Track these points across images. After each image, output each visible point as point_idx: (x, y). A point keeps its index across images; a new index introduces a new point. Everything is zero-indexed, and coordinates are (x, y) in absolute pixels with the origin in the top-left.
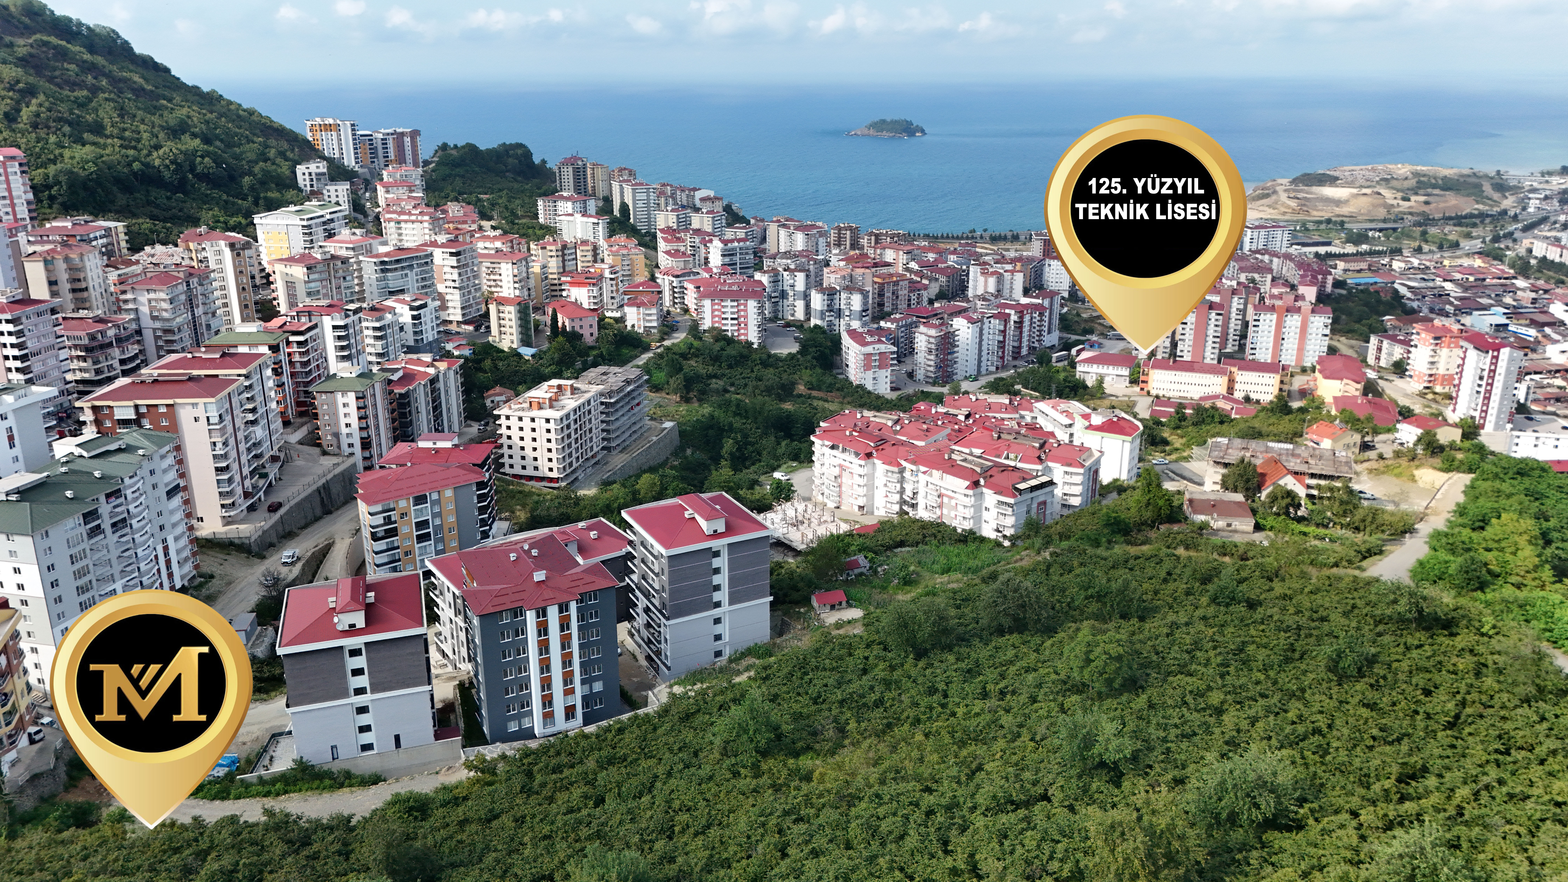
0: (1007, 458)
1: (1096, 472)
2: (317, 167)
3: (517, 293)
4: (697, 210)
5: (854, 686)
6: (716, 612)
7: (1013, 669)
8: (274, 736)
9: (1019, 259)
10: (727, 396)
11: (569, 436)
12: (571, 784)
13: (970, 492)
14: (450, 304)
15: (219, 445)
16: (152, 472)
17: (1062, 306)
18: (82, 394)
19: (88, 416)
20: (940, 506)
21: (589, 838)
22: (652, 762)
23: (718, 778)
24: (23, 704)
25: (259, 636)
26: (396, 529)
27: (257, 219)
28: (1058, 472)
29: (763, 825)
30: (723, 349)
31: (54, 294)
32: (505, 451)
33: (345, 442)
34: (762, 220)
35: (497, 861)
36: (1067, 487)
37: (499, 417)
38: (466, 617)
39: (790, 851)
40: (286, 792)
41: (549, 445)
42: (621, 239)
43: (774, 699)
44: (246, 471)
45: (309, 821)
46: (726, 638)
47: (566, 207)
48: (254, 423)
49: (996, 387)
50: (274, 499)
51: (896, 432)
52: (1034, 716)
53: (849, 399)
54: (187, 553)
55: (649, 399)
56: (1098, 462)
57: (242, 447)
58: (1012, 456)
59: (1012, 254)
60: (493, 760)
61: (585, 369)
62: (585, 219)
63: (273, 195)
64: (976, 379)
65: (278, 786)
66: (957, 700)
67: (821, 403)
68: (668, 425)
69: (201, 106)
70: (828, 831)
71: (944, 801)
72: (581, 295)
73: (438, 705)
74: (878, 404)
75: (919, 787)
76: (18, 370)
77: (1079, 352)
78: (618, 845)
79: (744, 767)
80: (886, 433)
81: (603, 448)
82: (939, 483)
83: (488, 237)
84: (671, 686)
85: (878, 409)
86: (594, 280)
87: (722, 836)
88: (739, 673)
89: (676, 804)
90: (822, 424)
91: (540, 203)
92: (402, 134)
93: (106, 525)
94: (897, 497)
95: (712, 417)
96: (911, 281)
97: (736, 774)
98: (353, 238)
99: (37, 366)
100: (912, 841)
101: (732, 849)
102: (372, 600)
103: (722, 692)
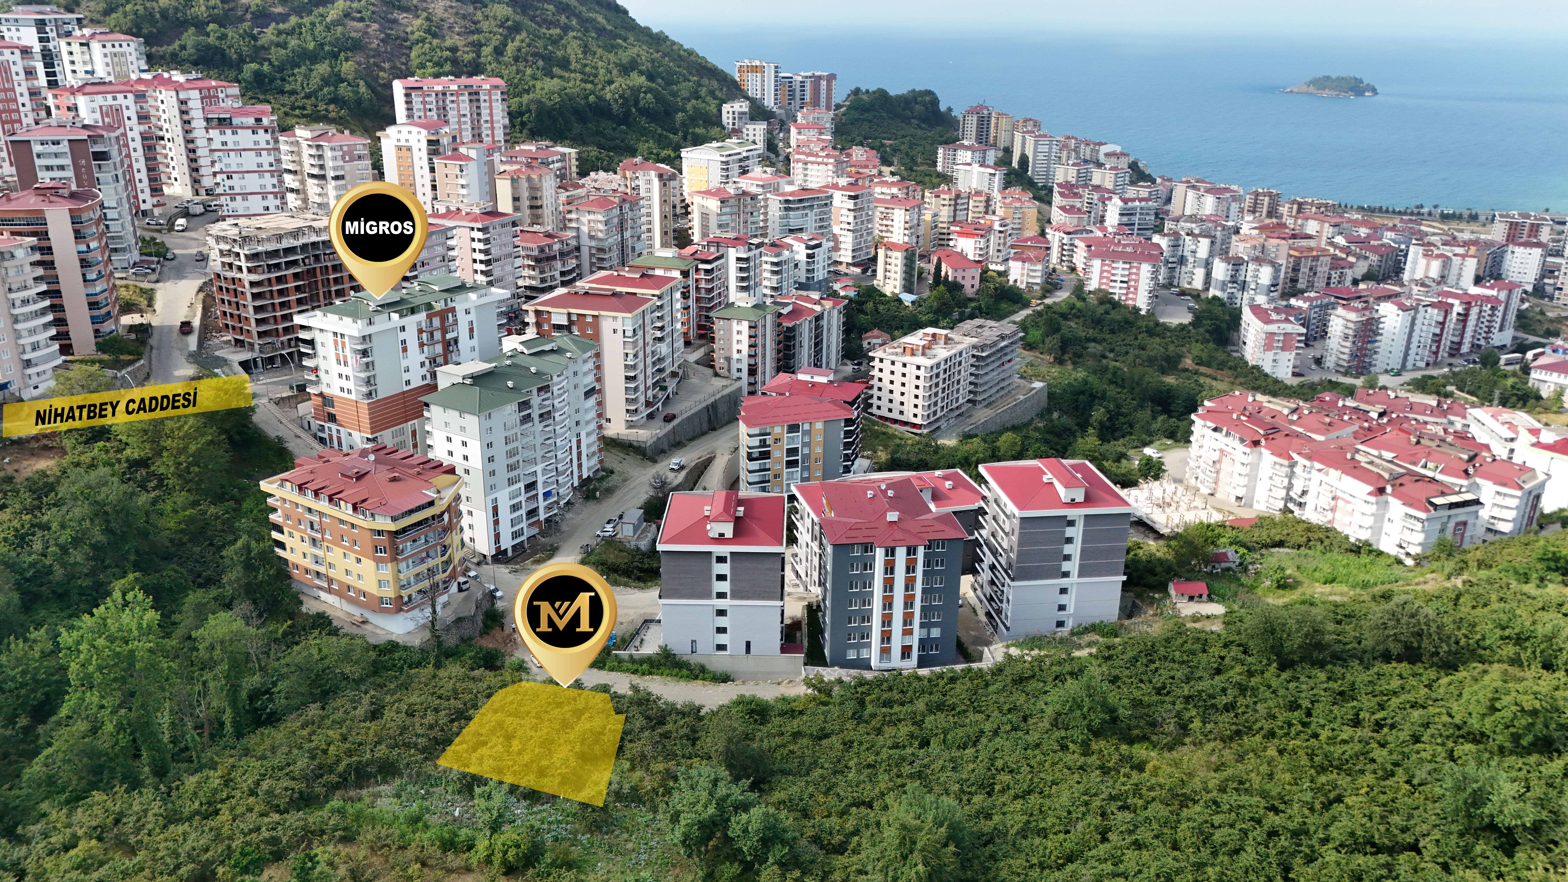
0: (1425, 466)
1: (1538, 497)
2: (741, 106)
3: (906, 239)
4: (1100, 165)
5: (1201, 685)
6: (1063, 582)
7: (1395, 702)
8: (646, 621)
9: (1475, 243)
10: (1104, 361)
11: (937, 385)
12: (900, 721)
13: (1373, 499)
14: (842, 246)
15: (631, 357)
16: (575, 374)
17: (1522, 301)
18: (529, 298)
19: (531, 319)
20: (1333, 510)
21: (911, 776)
22: (980, 717)
23: (1045, 748)
24: (457, 556)
25: (644, 531)
26: (769, 452)
27: (683, 154)
28: (1487, 491)
29: (1086, 804)
30: (1107, 313)
31: (516, 209)
32: (875, 392)
33: (735, 366)
34: (1170, 180)
35: (823, 778)
36: (1496, 509)
37: (873, 359)
38: (821, 544)
39: (1111, 836)
40: (650, 673)
41: (917, 392)
42: (1016, 191)
43: (1114, 680)
44: (650, 382)
45: (666, 703)
46: (1071, 609)
47: (964, 156)
48: (660, 340)
49: (1422, 385)
50: (671, 410)
51: (1292, 422)
52: (1414, 757)
53: (1242, 380)
54: (595, 448)
55: (1021, 358)
56: (1542, 485)
57: (649, 360)
58: (1431, 465)
59: (1466, 236)
60: (830, 682)
61: (961, 320)
62: (983, 169)
63: (700, 131)
64: (1398, 374)
65: (645, 666)
66: (1322, 722)
67: (1208, 381)
68: (1038, 385)
69: (650, 45)
70: (1155, 826)
71: (1291, 826)
72: (967, 246)
73: (787, 621)
74: (1275, 388)
75: (1263, 803)
76: (482, 272)
77: (1536, 357)
78: (937, 789)
79: (1073, 742)
80: (1278, 422)
81: (969, 401)
82: (1336, 484)
83: (886, 182)
84: (1008, 647)
85: (1274, 394)
86: (981, 231)
87: (1042, 805)
88: (1080, 647)
89: (999, 763)
90: (1207, 403)
91: (940, 151)
92: (820, 78)
93: (535, 415)
94: (1283, 493)
95: (1086, 382)
96: (1334, 257)
97: (1064, 748)
98: (764, 176)
99: (497, 271)
100: (1248, 857)
101: (1050, 821)
102: (741, 514)
103: (1060, 663)
